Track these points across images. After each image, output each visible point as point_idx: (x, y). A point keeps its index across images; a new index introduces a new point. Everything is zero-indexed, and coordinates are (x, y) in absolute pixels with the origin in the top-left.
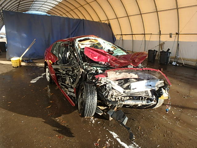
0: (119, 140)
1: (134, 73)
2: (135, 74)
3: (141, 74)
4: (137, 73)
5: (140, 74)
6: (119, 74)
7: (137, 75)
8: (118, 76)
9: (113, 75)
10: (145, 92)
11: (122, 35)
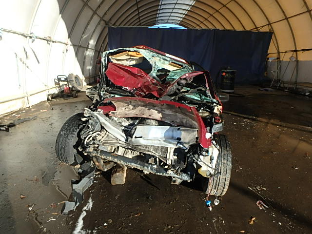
0: (84, 214)
1: (157, 110)
2: (159, 112)
3: (171, 113)
4: (162, 110)
5: (168, 112)
6: (133, 109)
7: (162, 113)
8: (130, 112)
9: (123, 108)
10: (163, 148)
11: (296, 51)
